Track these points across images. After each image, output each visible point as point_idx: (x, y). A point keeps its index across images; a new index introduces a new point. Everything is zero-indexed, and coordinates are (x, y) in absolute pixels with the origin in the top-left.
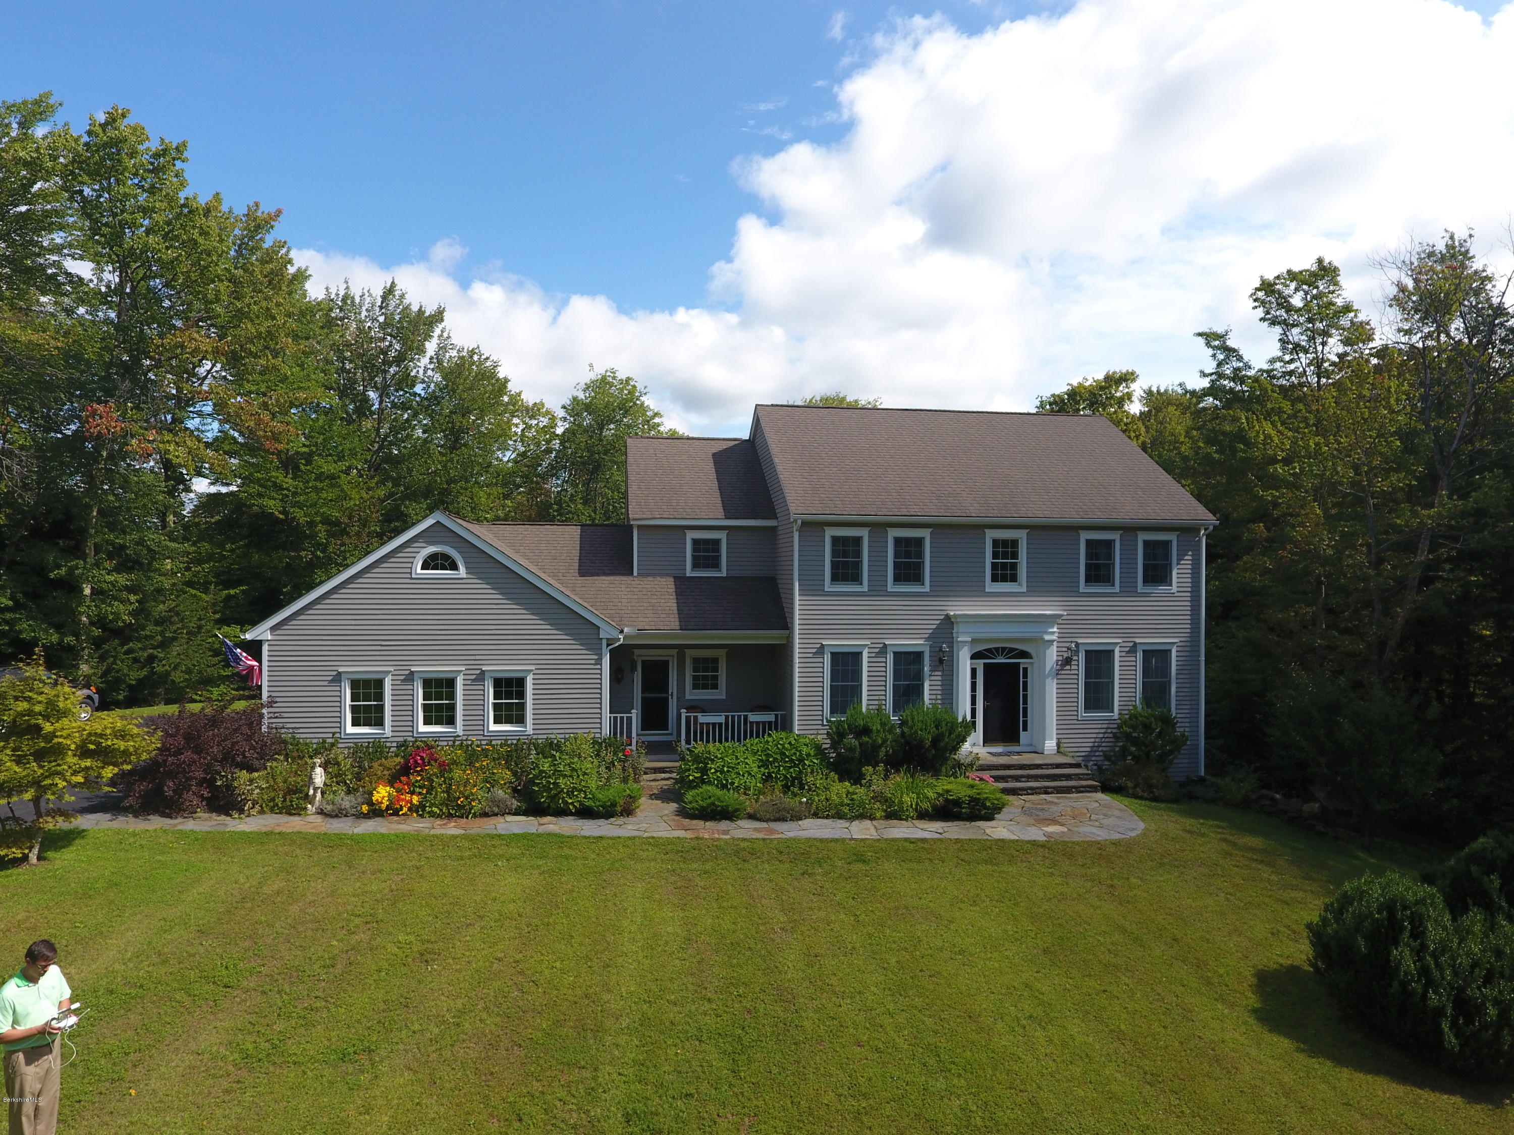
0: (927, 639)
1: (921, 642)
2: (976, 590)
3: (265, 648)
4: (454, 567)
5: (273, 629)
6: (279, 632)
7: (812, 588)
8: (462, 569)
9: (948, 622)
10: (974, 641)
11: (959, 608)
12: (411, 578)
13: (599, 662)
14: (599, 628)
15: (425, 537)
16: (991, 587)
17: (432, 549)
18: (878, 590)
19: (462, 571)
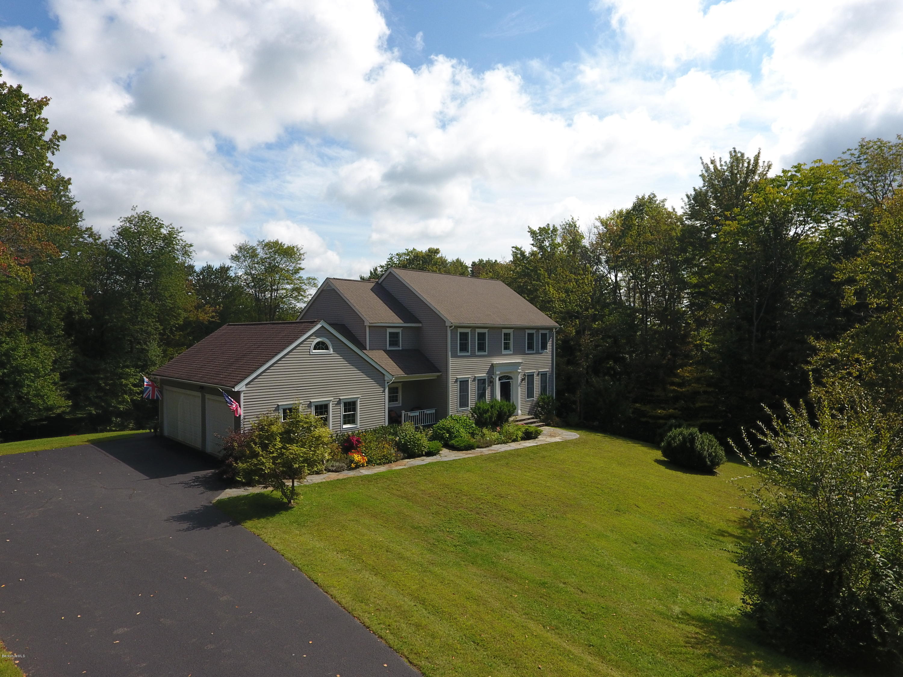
0: (487, 374)
1: (485, 375)
2: (499, 354)
3: (242, 395)
4: (327, 348)
5: (247, 385)
6: (249, 386)
7: (454, 356)
8: (332, 350)
9: (492, 366)
10: (501, 373)
11: (497, 361)
12: (310, 355)
13: (384, 391)
14: (384, 375)
15: (316, 334)
16: (504, 352)
17: (318, 340)
18: (473, 355)
19: (331, 351)
